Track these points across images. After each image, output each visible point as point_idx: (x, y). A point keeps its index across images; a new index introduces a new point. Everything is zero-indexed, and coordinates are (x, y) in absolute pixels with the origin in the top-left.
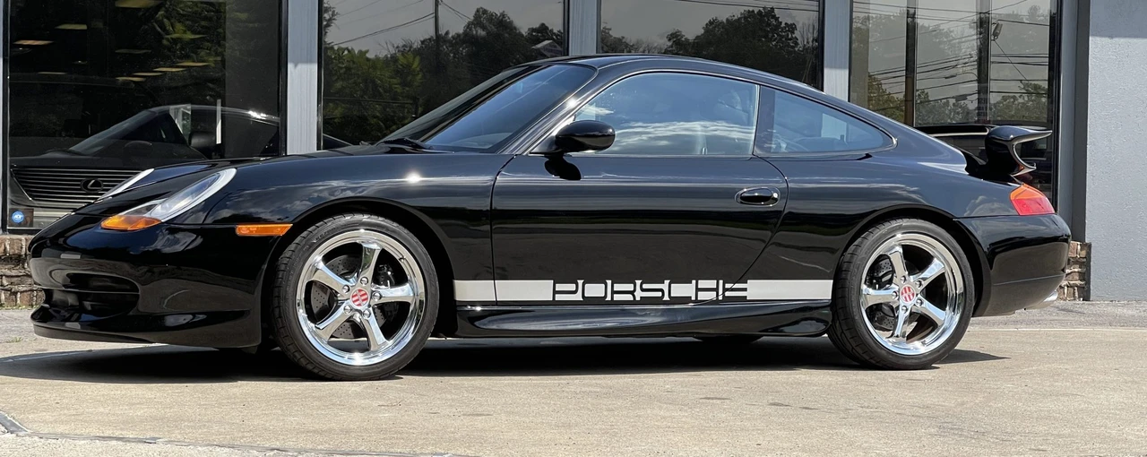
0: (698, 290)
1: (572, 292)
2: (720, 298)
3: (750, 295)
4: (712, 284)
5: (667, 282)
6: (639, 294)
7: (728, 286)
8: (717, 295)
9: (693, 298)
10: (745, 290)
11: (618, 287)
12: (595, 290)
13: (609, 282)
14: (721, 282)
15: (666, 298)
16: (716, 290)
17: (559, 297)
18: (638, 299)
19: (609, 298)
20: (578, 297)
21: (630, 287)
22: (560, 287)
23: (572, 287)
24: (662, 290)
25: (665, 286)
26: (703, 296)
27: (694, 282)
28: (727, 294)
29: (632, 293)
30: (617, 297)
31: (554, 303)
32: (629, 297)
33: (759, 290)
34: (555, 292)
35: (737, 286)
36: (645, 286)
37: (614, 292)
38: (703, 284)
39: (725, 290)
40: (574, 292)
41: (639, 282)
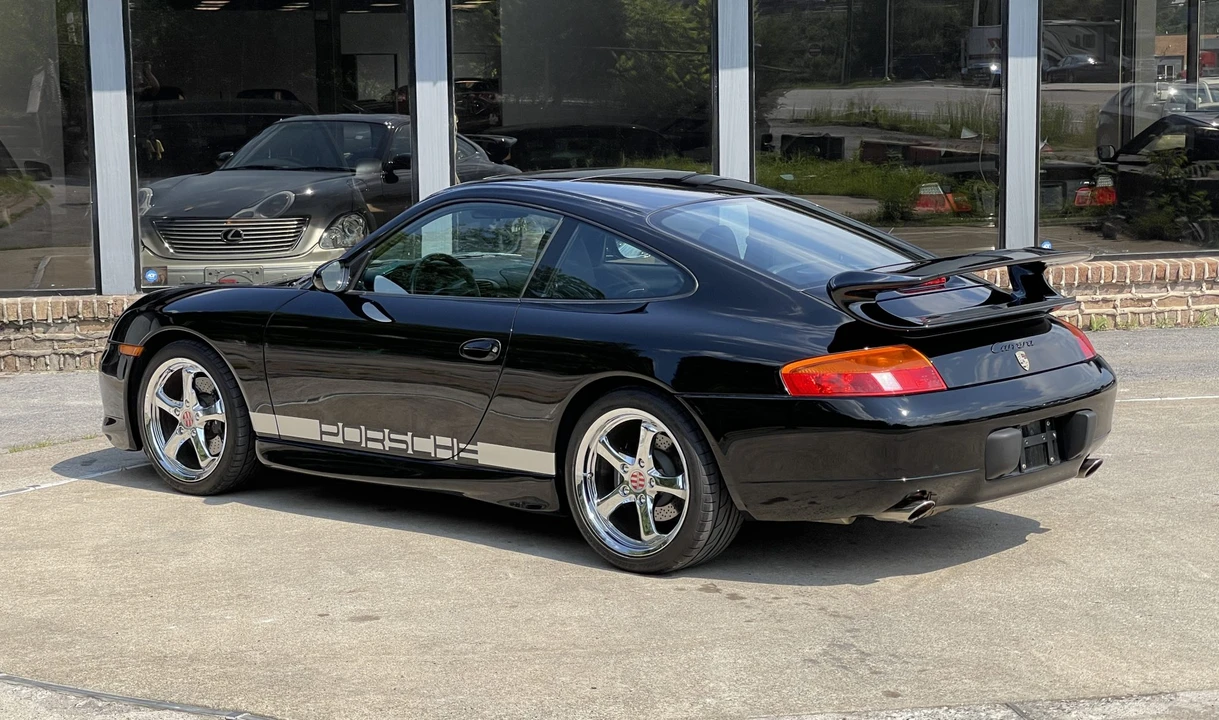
0: (437, 446)
1: (334, 434)
2: (456, 458)
3: (481, 460)
4: (447, 441)
5: (410, 434)
6: (388, 444)
7: (462, 446)
8: (453, 457)
9: (433, 456)
10: (476, 452)
11: (371, 434)
12: (353, 435)
13: (363, 428)
14: (455, 440)
15: (409, 451)
16: (452, 448)
17: (326, 438)
18: (387, 448)
19: (363, 445)
20: (338, 440)
21: (379, 435)
22: (326, 428)
23: (333, 429)
24: (405, 442)
25: (408, 438)
26: (441, 454)
27: (431, 436)
28: (462, 454)
29: (382, 441)
30: (370, 445)
31: (321, 443)
32: (381, 446)
33: (488, 454)
34: (322, 433)
35: (470, 447)
36: (392, 436)
37: (367, 439)
38: (440, 440)
39: (459, 449)
40: (337, 435)
41: (387, 431)
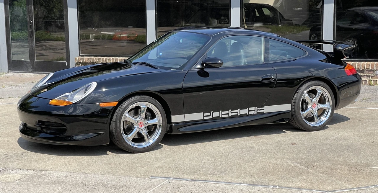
0: (249, 111)
1: (209, 116)
2: (256, 113)
3: (265, 111)
4: (253, 108)
5: (239, 109)
6: (230, 114)
7: (258, 109)
8: (255, 112)
9: (247, 114)
10: (264, 110)
11: (224, 113)
12: (216, 114)
13: (221, 111)
14: (256, 108)
15: (239, 115)
16: (255, 110)
17: (205, 118)
18: (230, 116)
19: (221, 117)
20: (211, 117)
21: (227, 112)
22: (205, 114)
23: (209, 114)
24: (237, 112)
25: (238, 111)
26: (250, 113)
27: (248, 108)
28: (258, 111)
29: (228, 114)
30: (223, 116)
31: (203, 120)
32: (227, 116)
33: (269, 109)
34: (204, 116)
35: (261, 108)
36: (232, 111)
37: (222, 114)
38: (250, 109)
39: (257, 110)
40: (210, 116)
41: (230, 110)
